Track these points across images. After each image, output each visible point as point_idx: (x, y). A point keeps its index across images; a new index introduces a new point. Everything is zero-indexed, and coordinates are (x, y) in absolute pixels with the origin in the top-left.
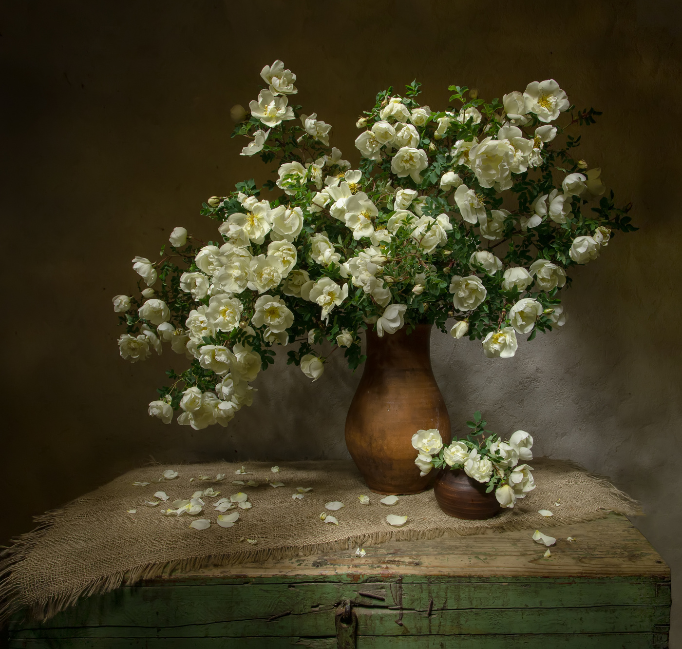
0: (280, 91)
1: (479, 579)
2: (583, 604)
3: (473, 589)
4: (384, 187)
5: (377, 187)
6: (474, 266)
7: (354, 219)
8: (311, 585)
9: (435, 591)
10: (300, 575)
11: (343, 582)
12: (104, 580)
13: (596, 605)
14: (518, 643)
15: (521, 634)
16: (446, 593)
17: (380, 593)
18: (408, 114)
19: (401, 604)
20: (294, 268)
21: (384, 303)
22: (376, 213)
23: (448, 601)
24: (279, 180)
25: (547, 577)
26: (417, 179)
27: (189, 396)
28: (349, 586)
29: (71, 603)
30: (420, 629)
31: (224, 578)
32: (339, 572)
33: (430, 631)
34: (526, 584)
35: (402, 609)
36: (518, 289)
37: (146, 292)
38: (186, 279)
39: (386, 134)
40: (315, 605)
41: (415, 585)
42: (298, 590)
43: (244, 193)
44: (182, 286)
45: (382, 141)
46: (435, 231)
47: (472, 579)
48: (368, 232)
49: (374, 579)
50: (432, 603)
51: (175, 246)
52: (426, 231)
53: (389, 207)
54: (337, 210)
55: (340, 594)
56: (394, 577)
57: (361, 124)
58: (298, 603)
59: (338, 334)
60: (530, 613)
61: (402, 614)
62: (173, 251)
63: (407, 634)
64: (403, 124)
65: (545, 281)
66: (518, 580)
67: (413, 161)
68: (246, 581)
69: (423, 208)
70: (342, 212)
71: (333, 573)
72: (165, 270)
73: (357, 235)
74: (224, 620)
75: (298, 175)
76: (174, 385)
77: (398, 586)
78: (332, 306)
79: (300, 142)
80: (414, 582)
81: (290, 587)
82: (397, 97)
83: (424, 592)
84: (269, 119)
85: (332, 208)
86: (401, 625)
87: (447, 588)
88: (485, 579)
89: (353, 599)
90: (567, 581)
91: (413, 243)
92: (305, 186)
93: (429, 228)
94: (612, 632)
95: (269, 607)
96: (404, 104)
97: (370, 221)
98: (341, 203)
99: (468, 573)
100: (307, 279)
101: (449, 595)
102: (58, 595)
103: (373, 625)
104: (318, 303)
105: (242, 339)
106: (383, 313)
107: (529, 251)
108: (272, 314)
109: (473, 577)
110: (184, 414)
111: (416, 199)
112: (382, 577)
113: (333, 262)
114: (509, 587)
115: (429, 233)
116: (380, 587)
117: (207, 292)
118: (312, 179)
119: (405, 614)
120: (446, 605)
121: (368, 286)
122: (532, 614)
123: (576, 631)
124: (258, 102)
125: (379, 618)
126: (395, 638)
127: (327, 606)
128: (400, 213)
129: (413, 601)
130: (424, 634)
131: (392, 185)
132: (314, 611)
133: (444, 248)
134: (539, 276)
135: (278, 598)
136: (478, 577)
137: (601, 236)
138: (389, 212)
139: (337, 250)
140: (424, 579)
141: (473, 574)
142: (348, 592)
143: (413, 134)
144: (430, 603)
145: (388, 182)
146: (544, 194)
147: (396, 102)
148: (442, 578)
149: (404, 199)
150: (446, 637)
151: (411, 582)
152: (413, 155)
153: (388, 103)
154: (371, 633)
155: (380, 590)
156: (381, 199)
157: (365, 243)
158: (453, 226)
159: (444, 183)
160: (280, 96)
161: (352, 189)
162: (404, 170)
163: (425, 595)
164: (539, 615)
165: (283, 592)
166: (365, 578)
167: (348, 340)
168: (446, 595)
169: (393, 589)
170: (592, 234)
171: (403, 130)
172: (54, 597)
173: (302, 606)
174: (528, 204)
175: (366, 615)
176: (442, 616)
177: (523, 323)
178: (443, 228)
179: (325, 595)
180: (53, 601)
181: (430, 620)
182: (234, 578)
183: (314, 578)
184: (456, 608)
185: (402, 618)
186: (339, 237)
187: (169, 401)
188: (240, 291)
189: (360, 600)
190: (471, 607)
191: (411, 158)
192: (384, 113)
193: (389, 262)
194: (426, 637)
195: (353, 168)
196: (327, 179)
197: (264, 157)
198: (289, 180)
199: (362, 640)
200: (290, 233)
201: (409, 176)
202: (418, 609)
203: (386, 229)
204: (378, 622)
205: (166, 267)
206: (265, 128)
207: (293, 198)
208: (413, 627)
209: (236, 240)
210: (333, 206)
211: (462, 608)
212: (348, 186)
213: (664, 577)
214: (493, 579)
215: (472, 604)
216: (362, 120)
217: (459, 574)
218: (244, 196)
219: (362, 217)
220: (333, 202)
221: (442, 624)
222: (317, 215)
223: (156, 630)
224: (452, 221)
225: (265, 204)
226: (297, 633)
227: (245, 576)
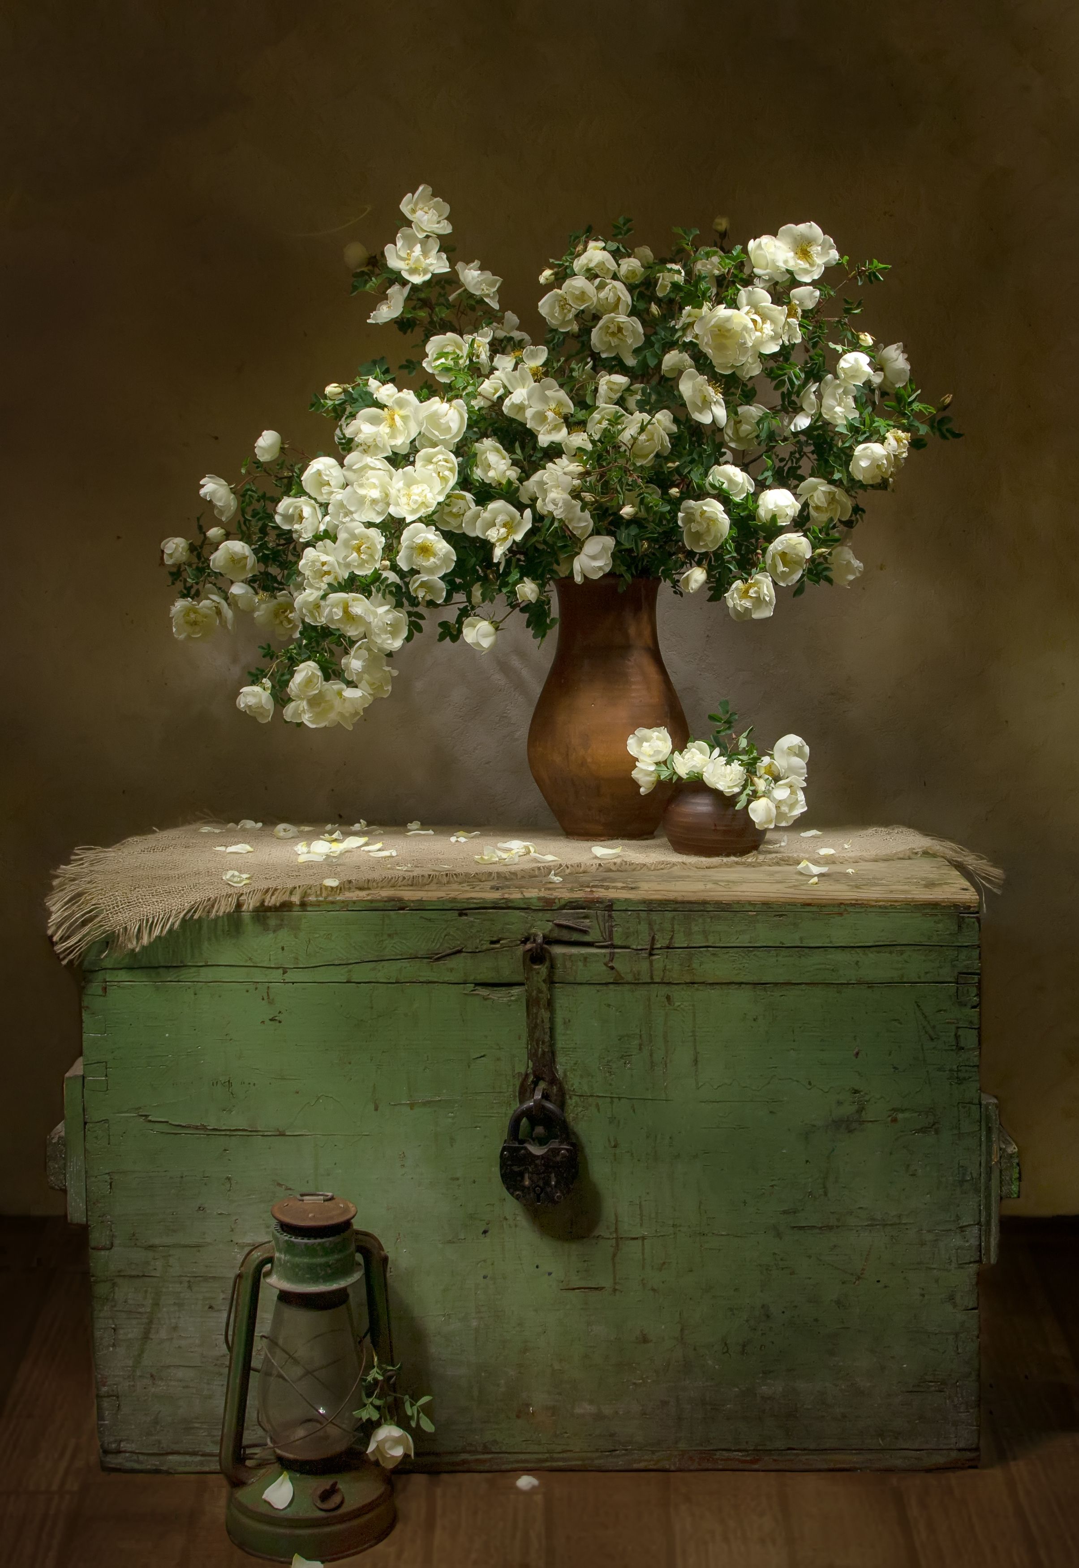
0: (428, 230)
1: (716, 906)
2: (860, 942)
3: (709, 920)
4: (580, 370)
5: (572, 370)
6: (713, 486)
7: (541, 417)
8: (489, 913)
9: (658, 923)
10: (474, 898)
11: (534, 908)
12: (213, 903)
13: (877, 944)
14: (772, 996)
15: (776, 984)
16: (673, 925)
17: (582, 924)
18: (614, 267)
19: (611, 939)
20: (453, 489)
21: (582, 534)
22: (570, 408)
23: (675, 935)
24: (426, 359)
25: (809, 905)
26: (631, 361)
27: (303, 674)
28: (540, 914)
29: (173, 924)
30: (639, 975)
31: (371, 901)
32: (527, 895)
33: (652, 978)
34: (781, 913)
35: (613, 946)
36: (778, 520)
37: (214, 532)
38: (288, 507)
39: (582, 296)
40: (494, 939)
41: (630, 913)
42: (472, 919)
43: (375, 379)
44: (278, 519)
45: (578, 305)
46: (653, 435)
47: (708, 905)
48: (561, 435)
49: (574, 904)
50: (653, 939)
51: (262, 459)
52: (639, 434)
53: (589, 401)
54: (514, 406)
55: (529, 925)
56: (601, 902)
57: (547, 279)
58: (472, 937)
59: (516, 583)
60: (788, 954)
61: (614, 953)
62: (258, 467)
63: (620, 981)
64: (608, 281)
65: (822, 511)
66: (770, 907)
67: (623, 334)
68: (402, 905)
69: (638, 402)
70: (521, 408)
71: (519, 896)
72: (247, 496)
73: (544, 440)
74: (372, 959)
75: (454, 352)
76: (271, 668)
77: (606, 915)
78: (508, 544)
79: (452, 301)
80: (629, 909)
81: (460, 915)
82: (596, 240)
83: (642, 923)
84: (413, 271)
85: (507, 402)
86: (612, 968)
87: (674, 918)
88: (724, 905)
89: (546, 931)
90: (836, 910)
91: (622, 449)
92: (466, 370)
93: (642, 429)
94: (900, 981)
95: (433, 942)
96: (609, 252)
97: (563, 420)
98: (519, 395)
99: (702, 898)
100: (473, 505)
101: (676, 927)
102: (153, 918)
103: (574, 968)
104: (489, 538)
105: (382, 588)
106: (581, 549)
107: (800, 467)
108: (425, 552)
109: (708, 903)
110: (293, 704)
111: (628, 389)
112: (585, 901)
113: (509, 479)
114: (758, 917)
115: (643, 437)
116: (582, 916)
117: (318, 527)
118: (474, 358)
119: (617, 953)
120: (673, 941)
121: (561, 507)
122: (790, 956)
123: (850, 980)
124: (396, 245)
125: (582, 959)
126: (605, 988)
127: (511, 941)
128: (605, 408)
129: (627, 936)
130: (644, 981)
131: (594, 368)
132: (493, 949)
133: (667, 459)
134: (812, 504)
135: (445, 929)
136: (715, 904)
137: (893, 443)
138: (589, 408)
139: (515, 463)
140: (643, 905)
141: (708, 899)
142: (539, 923)
143: (621, 296)
144: (651, 938)
145: (589, 363)
146: (815, 382)
147: (596, 248)
148: (666, 904)
149: (611, 389)
150: (673, 986)
151: (624, 908)
152: (621, 325)
153: (585, 250)
154: (571, 979)
155: (582, 920)
156: (577, 389)
157: (554, 452)
158: (679, 428)
159: (667, 367)
160: (427, 237)
161: (534, 375)
162: (610, 348)
163: (643, 927)
164: (800, 957)
165: (452, 920)
166: (563, 902)
167: (533, 591)
168: (673, 928)
169: (600, 919)
170: (882, 440)
171: (607, 288)
172: (148, 921)
173: (478, 941)
174: (794, 398)
175: (564, 954)
176: (667, 957)
177: (784, 569)
178: (664, 430)
179: (508, 926)
180: (147, 925)
181: (651, 962)
182: (385, 901)
183: (493, 902)
184: (686, 945)
185: (613, 959)
186: (517, 444)
187: (268, 688)
188: (378, 520)
189: (556, 934)
190: (707, 944)
191: (620, 329)
192: (578, 264)
193: (587, 473)
194: (646, 985)
195: (535, 344)
196: (496, 360)
197: (402, 324)
198: (443, 360)
199: (559, 990)
200: (448, 437)
201: (618, 354)
202: (634, 947)
203: (584, 432)
204: (580, 964)
205: (249, 493)
206: (404, 283)
207: (449, 387)
208: (629, 971)
209: (369, 447)
210: (507, 399)
211: (695, 945)
212: (528, 370)
213: (970, 906)
214: (735, 906)
215: (707, 940)
216: (547, 273)
217: (690, 899)
218: (377, 383)
219: (550, 415)
220: (508, 393)
221: (668, 967)
222: (484, 412)
223: (281, 971)
224: (676, 420)
225: (408, 395)
226: (471, 978)
227: (400, 900)
